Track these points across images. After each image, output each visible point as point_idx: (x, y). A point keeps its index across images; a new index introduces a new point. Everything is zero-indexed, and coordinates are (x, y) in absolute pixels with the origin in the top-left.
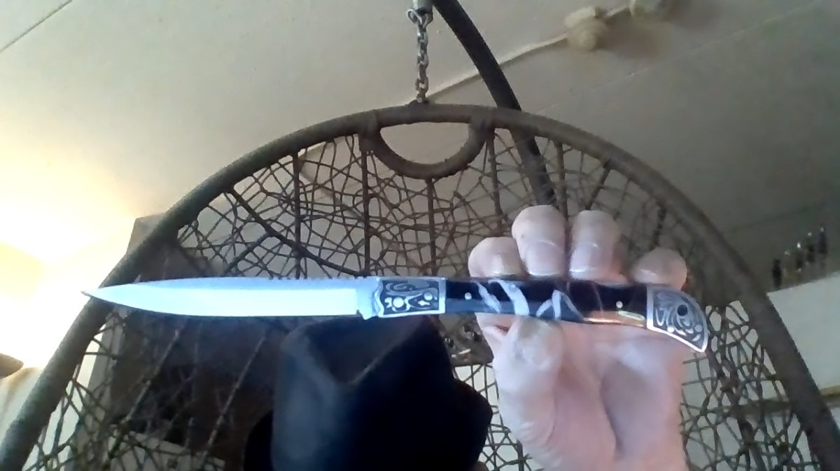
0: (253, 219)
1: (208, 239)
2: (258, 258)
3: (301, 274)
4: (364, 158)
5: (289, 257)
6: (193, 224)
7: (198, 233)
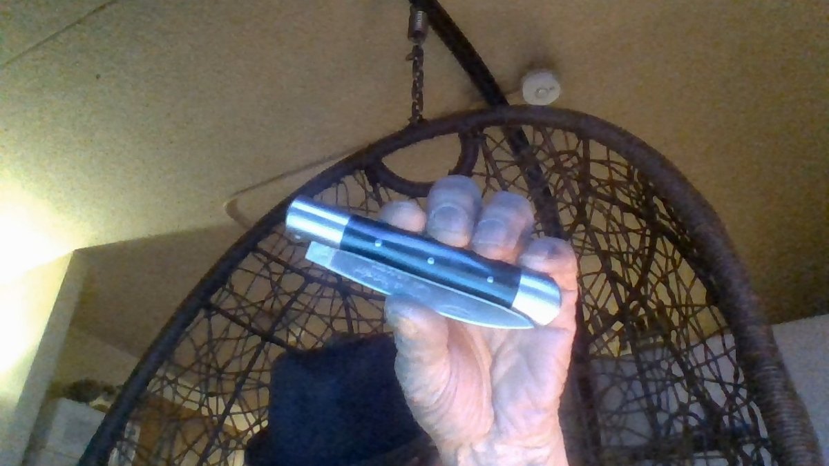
0: (288, 271)
1: (248, 297)
2: (303, 305)
3: (351, 310)
4: (376, 191)
5: (333, 298)
6: (227, 287)
7: (235, 295)
